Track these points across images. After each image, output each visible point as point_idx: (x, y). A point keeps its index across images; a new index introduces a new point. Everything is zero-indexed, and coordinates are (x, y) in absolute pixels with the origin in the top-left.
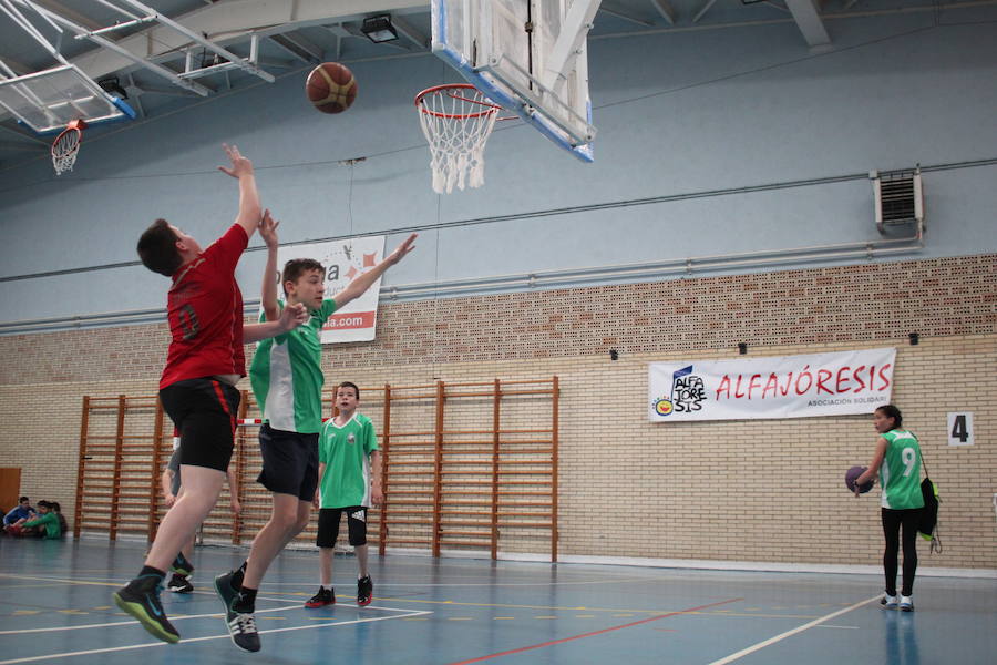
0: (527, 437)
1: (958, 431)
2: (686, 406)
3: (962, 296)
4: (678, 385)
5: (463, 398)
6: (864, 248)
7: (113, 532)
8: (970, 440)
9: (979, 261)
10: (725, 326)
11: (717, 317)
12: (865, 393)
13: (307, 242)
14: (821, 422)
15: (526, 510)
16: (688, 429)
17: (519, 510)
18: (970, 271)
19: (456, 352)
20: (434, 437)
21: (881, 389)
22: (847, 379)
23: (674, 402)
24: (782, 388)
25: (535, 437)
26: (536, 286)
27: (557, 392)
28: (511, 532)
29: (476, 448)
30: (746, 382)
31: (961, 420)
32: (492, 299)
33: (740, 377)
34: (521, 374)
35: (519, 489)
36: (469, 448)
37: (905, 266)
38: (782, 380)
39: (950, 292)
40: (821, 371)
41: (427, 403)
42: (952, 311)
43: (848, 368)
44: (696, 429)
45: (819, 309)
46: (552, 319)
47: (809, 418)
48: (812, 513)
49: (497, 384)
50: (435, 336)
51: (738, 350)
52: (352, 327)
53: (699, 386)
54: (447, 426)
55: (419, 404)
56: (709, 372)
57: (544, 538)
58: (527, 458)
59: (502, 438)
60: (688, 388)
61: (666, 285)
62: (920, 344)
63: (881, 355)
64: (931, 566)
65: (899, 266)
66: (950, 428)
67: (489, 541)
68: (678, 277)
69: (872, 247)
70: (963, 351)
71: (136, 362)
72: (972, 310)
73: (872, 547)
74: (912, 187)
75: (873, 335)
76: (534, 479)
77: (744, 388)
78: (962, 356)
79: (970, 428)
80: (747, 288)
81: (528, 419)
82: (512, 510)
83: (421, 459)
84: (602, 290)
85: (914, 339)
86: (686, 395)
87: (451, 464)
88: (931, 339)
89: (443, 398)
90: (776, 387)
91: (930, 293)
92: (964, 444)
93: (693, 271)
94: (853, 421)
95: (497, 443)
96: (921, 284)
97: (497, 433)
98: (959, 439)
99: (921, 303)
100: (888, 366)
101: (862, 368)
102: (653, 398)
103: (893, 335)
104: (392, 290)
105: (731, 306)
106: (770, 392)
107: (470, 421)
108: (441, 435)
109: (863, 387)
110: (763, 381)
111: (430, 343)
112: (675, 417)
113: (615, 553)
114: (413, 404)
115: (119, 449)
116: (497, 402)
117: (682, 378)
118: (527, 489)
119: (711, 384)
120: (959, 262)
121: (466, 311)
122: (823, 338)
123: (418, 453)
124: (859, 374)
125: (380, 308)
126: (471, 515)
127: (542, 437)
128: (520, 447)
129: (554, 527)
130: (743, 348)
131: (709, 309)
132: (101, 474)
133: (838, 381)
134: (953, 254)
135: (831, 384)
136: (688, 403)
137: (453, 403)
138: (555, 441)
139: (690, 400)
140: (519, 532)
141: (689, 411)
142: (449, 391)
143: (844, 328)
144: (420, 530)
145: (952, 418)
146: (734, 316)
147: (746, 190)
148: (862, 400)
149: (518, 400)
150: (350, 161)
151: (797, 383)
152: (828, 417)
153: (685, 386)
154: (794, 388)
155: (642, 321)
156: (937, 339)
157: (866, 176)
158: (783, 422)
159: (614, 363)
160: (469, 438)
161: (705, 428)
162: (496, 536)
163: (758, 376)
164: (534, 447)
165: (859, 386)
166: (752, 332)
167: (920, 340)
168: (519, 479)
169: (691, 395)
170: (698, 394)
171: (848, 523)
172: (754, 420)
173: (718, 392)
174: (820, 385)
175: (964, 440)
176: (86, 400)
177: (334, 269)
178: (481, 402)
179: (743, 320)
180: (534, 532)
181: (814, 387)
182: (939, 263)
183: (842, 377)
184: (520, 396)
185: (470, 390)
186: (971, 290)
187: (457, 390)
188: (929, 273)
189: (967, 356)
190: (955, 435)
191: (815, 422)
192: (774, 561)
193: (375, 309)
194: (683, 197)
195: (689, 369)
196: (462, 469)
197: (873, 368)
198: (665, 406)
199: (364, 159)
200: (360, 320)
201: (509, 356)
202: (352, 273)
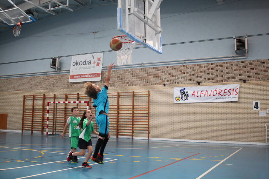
0: (141, 107)
1: (256, 106)
2: (183, 99)
3: (257, 70)
4: (181, 93)
5: (124, 96)
6: (232, 57)
7: (32, 131)
8: (259, 109)
9: (262, 61)
10: (194, 77)
11: (192, 75)
12: (231, 96)
13: (82, 54)
14: (219, 103)
15: (141, 126)
16: (184, 105)
17: (139, 126)
18: (260, 63)
19: (122, 84)
20: (116, 106)
21: (235, 95)
22: (226, 92)
23: (180, 98)
24: (209, 94)
25: (143, 107)
26: (143, 66)
27: (149, 95)
28: (137, 131)
29: (128, 109)
30: (199, 93)
31: (257, 103)
32: (132, 70)
33: (198, 91)
34: (140, 90)
35: (139, 120)
36: (126, 109)
37: (242, 62)
38: (209, 92)
39: (254, 69)
40: (220, 90)
41: (114, 97)
42: (255, 74)
43: (227, 89)
44: (186, 105)
45: (219, 73)
46: (148, 75)
47: (216, 102)
48: (217, 127)
49: (133, 92)
50: (117, 80)
51: (197, 84)
52: (95, 77)
53: (187, 94)
54: (120, 104)
55: (112, 98)
56: (190, 90)
57: (146, 133)
58: (141, 112)
59: (135, 107)
60: (184, 94)
61: (178, 67)
62: (246, 83)
63: (235, 86)
64: (248, 142)
65: (241, 62)
66: (254, 106)
67: (131, 134)
68: (182, 64)
69: (234, 57)
70: (258, 85)
71: (37, 86)
72: (260, 74)
73: (233, 136)
74: (244, 41)
75: (234, 80)
76: (143, 118)
77: (199, 94)
78: (257, 86)
79: (259, 106)
80: (200, 67)
81: (141, 102)
82: (137, 126)
83: (113, 112)
84: (161, 68)
85: (245, 82)
86: (184, 96)
87: (121, 113)
88: (249, 82)
89: (119, 96)
90: (207, 94)
91: (249, 69)
92: (257, 110)
93: (186, 63)
94: (228, 103)
95: (133, 108)
96: (246, 67)
97: (133, 105)
98: (256, 108)
99: (246, 72)
100: (237, 89)
101: (231, 89)
102: (175, 97)
103: (239, 80)
104: (105, 67)
105: (196, 72)
106: (206, 95)
107: (126, 102)
108: (118, 106)
109: (231, 94)
110: (204, 92)
111: (115, 81)
112: (181, 102)
113: (165, 137)
114: (111, 97)
115: (33, 109)
116: (133, 97)
117: (183, 91)
118: (141, 120)
119: (190, 93)
120: (257, 61)
121: (125, 73)
122: (220, 81)
123: (112, 110)
124: (230, 91)
125: (102, 72)
126: (126, 127)
127: (145, 107)
128: (139, 109)
129: (148, 130)
130: (199, 84)
131: (190, 73)
132: (28, 115)
133: (224, 93)
134: (255, 59)
135: (222, 93)
136: (184, 98)
137: (122, 97)
138: (149, 108)
139: (184, 97)
140: (139, 132)
141: (184, 100)
142: (121, 94)
143: (226, 78)
144: (113, 131)
145: (254, 103)
146: (197, 75)
147: (200, 41)
148: (231, 98)
149: (139, 97)
150: (94, 33)
151: (213, 93)
152: (221, 102)
153: (183, 93)
154: (212, 94)
155: (172, 76)
156: (251, 82)
157: (232, 38)
158: (210, 103)
159: (164, 87)
160: (126, 107)
161: (189, 105)
162: (133, 132)
163: (203, 91)
164: (143, 109)
165: (230, 94)
166: (201, 79)
167: (246, 82)
168: (139, 118)
169: (185, 96)
170: (187, 96)
171: (226, 130)
172: (202, 103)
173: (192, 95)
174: (219, 94)
175: (257, 109)
176: (24, 96)
177: (90, 61)
178: (129, 97)
179: (199, 76)
180: (143, 132)
181: (218, 94)
182: (251, 61)
183: (225, 91)
184: (139, 96)
185: (126, 94)
186: (260, 69)
187: (123, 94)
188: (249, 64)
189: (259, 86)
190: (255, 107)
191: (218, 103)
192: (206, 140)
193: (101, 72)
194: (183, 43)
195: (185, 89)
196: (124, 115)
197: (233, 89)
198: (178, 99)
199: (97, 32)
200: (96, 75)
201: (136, 85)
202: (94, 63)
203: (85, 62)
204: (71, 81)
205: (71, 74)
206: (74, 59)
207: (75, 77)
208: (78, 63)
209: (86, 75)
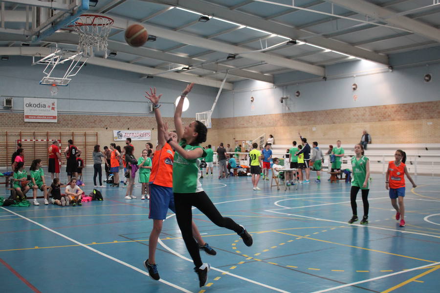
4: (118, 134)
10: (125, 125)
11: (124, 123)
13: (35, 97)
16: (120, 142)
19: (74, 126)
21: (149, 136)
22: (144, 135)
23: (118, 137)
24: (135, 136)
26: (91, 114)
27: (97, 135)
28: (88, 161)
32: (82, 116)
33: (128, 133)
34: (90, 131)
38: (134, 134)
40: (140, 133)
43: (144, 133)
46: (95, 121)
49: (85, 132)
52: (51, 119)
56: (123, 132)
61: (115, 117)
63: (149, 131)
65: (151, 117)
68: (118, 116)
75: (147, 128)
80: (129, 118)
81: (91, 140)
84: (104, 116)
85: (153, 129)
89: (73, 135)
94: (145, 141)
95: (85, 144)
100: (150, 133)
101: (146, 133)
102: (114, 137)
103: (150, 128)
104: (59, 112)
105: (126, 122)
106: (133, 136)
111: (68, 123)
112: (118, 140)
119: (124, 134)
121: (76, 118)
122: (140, 128)
130: (128, 129)
135: (142, 135)
137: (75, 136)
141: (120, 139)
143: (143, 127)
148: (146, 138)
154: (137, 136)
155: (111, 123)
157: (147, 102)
159: (107, 130)
163: (131, 133)
165: (146, 136)
166: (130, 126)
170: (121, 136)
173: (125, 136)
174: (140, 135)
177: (44, 105)
178: (81, 136)
179: (128, 124)
184: (90, 135)
185: (79, 134)
187: (76, 133)
191: (141, 141)
193: (57, 115)
195: (120, 132)
197: (148, 133)
200: (52, 117)
201: (86, 127)
202: (49, 107)
203: (39, 104)
204: (26, 120)
205: (25, 114)
206: (27, 101)
207: (30, 117)
208: (32, 105)
209: (42, 116)
